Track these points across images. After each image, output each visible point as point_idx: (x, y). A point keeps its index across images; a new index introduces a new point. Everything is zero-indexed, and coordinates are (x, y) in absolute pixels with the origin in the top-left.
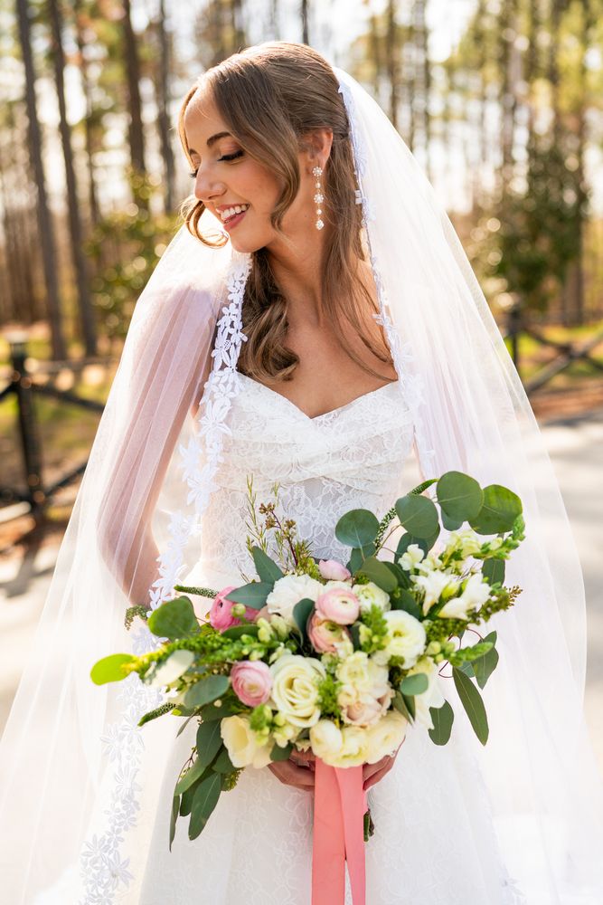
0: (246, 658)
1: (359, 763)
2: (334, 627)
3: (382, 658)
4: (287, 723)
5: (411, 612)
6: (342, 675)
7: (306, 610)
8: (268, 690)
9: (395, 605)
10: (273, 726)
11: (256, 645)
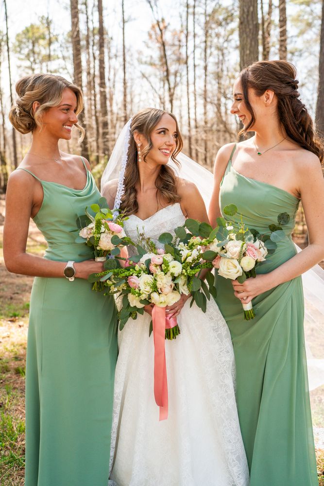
0: (132, 275)
1: (165, 306)
2: (156, 266)
3: (169, 274)
4: (143, 293)
5: (179, 261)
6: (158, 279)
7: (148, 262)
8: (138, 283)
9: (175, 259)
10: (140, 294)
11: (135, 272)
